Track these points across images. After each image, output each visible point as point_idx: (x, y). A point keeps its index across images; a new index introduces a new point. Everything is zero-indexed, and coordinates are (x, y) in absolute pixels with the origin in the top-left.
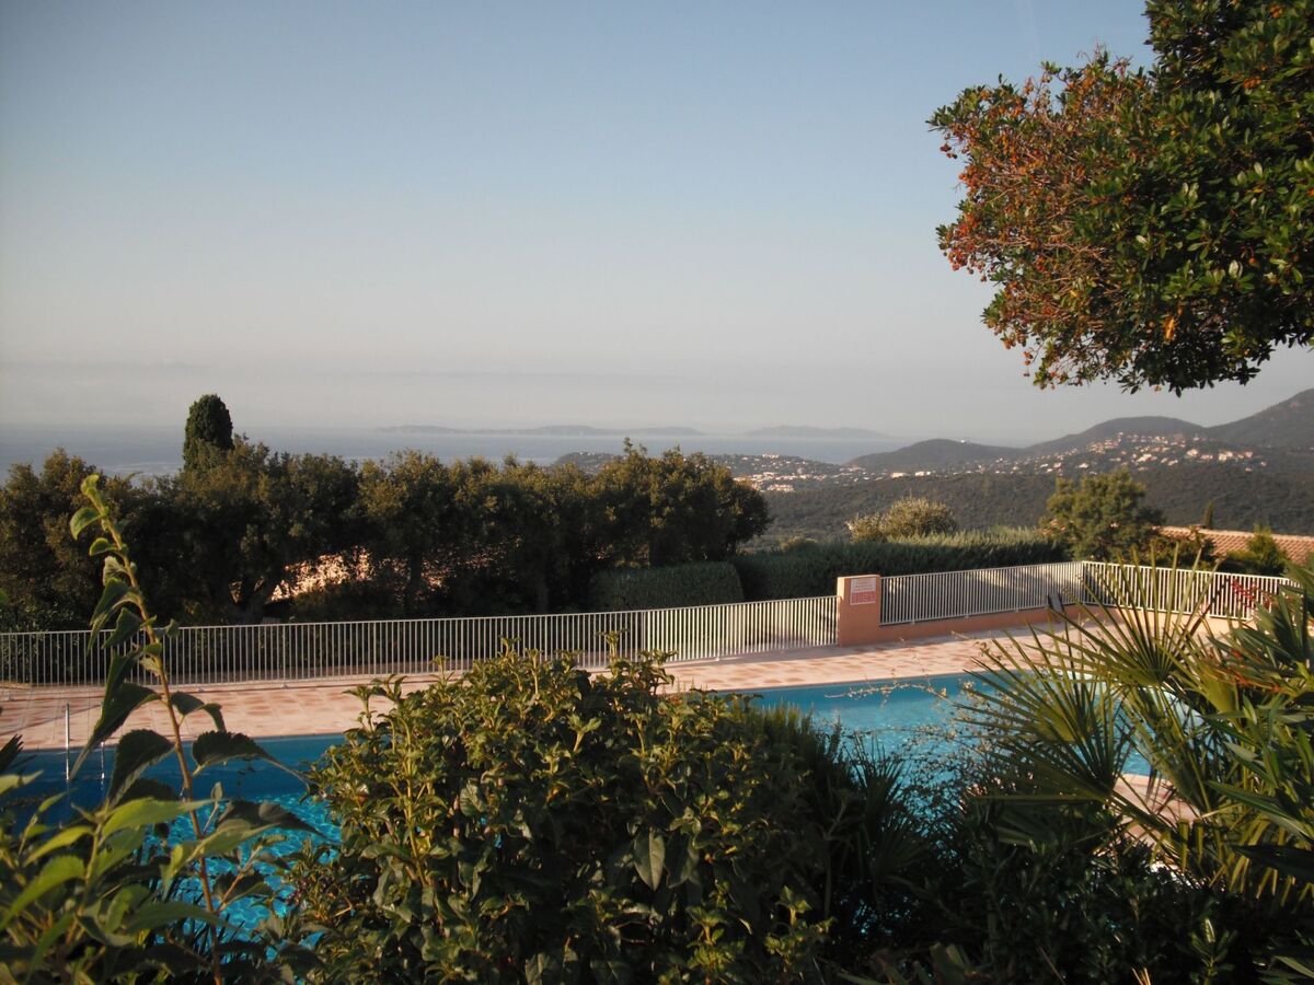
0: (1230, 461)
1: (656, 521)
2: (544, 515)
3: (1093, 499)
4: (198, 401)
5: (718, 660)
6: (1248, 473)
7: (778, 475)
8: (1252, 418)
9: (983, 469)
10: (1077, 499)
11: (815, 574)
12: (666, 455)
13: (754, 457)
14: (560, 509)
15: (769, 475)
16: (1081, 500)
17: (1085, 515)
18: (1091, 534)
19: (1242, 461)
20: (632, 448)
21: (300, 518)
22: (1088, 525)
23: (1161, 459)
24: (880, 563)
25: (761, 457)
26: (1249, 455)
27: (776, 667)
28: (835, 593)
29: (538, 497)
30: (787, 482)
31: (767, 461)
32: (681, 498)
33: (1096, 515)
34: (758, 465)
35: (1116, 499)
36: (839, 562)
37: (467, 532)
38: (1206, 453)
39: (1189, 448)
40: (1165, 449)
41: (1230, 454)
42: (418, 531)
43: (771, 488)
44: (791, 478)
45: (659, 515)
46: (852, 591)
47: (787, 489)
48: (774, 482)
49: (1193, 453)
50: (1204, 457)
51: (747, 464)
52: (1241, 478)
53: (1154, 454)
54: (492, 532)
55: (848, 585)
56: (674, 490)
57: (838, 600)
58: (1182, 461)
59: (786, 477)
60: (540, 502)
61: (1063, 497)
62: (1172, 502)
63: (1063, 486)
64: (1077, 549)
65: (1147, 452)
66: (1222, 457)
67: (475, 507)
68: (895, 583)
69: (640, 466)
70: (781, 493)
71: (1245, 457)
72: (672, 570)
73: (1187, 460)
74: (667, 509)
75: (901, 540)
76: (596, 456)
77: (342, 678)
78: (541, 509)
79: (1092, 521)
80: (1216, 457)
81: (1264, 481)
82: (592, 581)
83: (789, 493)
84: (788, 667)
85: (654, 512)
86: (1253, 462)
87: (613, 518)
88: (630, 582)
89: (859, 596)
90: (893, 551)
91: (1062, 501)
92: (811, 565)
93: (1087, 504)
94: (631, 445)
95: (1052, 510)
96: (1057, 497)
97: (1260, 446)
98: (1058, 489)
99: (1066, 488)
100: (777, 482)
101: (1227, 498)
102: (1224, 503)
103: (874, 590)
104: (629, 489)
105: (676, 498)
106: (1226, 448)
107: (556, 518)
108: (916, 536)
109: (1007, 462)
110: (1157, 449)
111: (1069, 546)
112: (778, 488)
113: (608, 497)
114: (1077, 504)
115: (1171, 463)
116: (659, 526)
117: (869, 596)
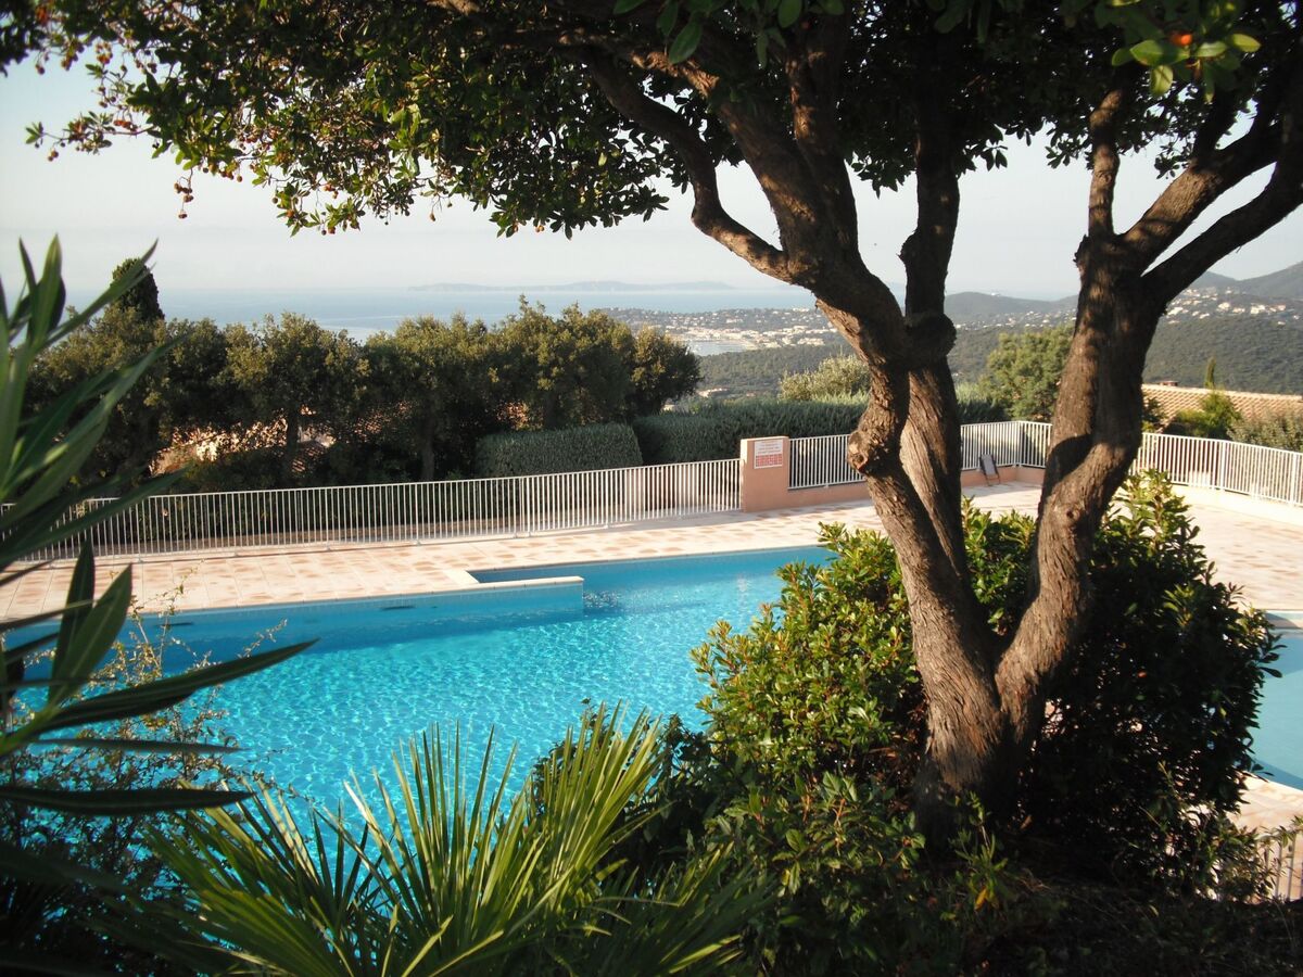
0: (1262, 314)
1: (543, 382)
2: (422, 379)
3: (1034, 355)
4: (121, 265)
5: (606, 527)
6: (1281, 326)
7: (809, 329)
8: (1286, 271)
9: (1013, 322)
10: (1019, 355)
11: (722, 435)
12: (568, 312)
13: (784, 311)
14: (441, 371)
15: (799, 330)
16: (1023, 357)
17: (1025, 372)
18: (1031, 390)
19: (1273, 314)
20: (529, 306)
21: (157, 387)
22: (1029, 383)
23: (1192, 311)
24: (797, 424)
25: (791, 311)
26: (1282, 308)
27: (663, 534)
28: (738, 456)
29: (416, 358)
30: (817, 336)
31: (797, 314)
32: (571, 357)
33: (1037, 373)
34: (788, 318)
35: (1058, 355)
36: (751, 423)
37: (339, 396)
38: (1238, 307)
39: (1220, 301)
40: (1196, 302)
41: (1262, 308)
42: (285, 397)
43: (801, 342)
44: (821, 332)
45: (547, 375)
46: (756, 454)
47: (817, 342)
48: (804, 336)
49: (1225, 306)
50: (1236, 310)
51: (777, 318)
52: (1273, 331)
53: (1185, 307)
54: (365, 397)
55: (751, 448)
56: (564, 350)
57: (741, 463)
58: (1214, 314)
59: (816, 331)
60: (417, 364)
61: (1005, 353)
62: (1202, 355)
63: (1007, 341)
64: (1017, 408)
65: (1179, 305)
66: (1255, 311)
67: (347, 370)
68: (805, 444)
69: (535, 325)
70: (811, 347)
71: (1278, 311)
72: (561, 434)
73: (1220, 315)
74: (555, 370)
75: (825, 399)
76: (627, 312)
77: (207, 551)
78: (418, 372)
79: (1033, 378)
80: (1248, 310)
81: (1296, 334)
82: (478, 445)
83: (818, 347)
84: (675, 535)
85: (541, 373)
86: (1285, 316)
87: (495, 380)
88: (514, 446)
89: (764, 459)
90: (811, 411)
91: (1003, 357)
92: (718, 427)
93: (1028, 361)
94: (526, 303)
95: (993, 366)
96: (998, 354)
97: (1294, 299)
98: (1001, 346)
99: (1009, 344)
100: (807, 336)
101: (1258, 353)
102: (1254, 356)
103: (781, 452)
104: (517, 349)
105: (566, 358)
106: (1259, 301)
107: (434, 381)
108: (843, 395)
109: (1037, 315)
110: (1189, 303)
111: (1010, 405)
112: (808, 341)
113: (494, 358)
114: (1017, 362)
115: (1202, 316)
116: (547, 388)
117: (776, 458)
